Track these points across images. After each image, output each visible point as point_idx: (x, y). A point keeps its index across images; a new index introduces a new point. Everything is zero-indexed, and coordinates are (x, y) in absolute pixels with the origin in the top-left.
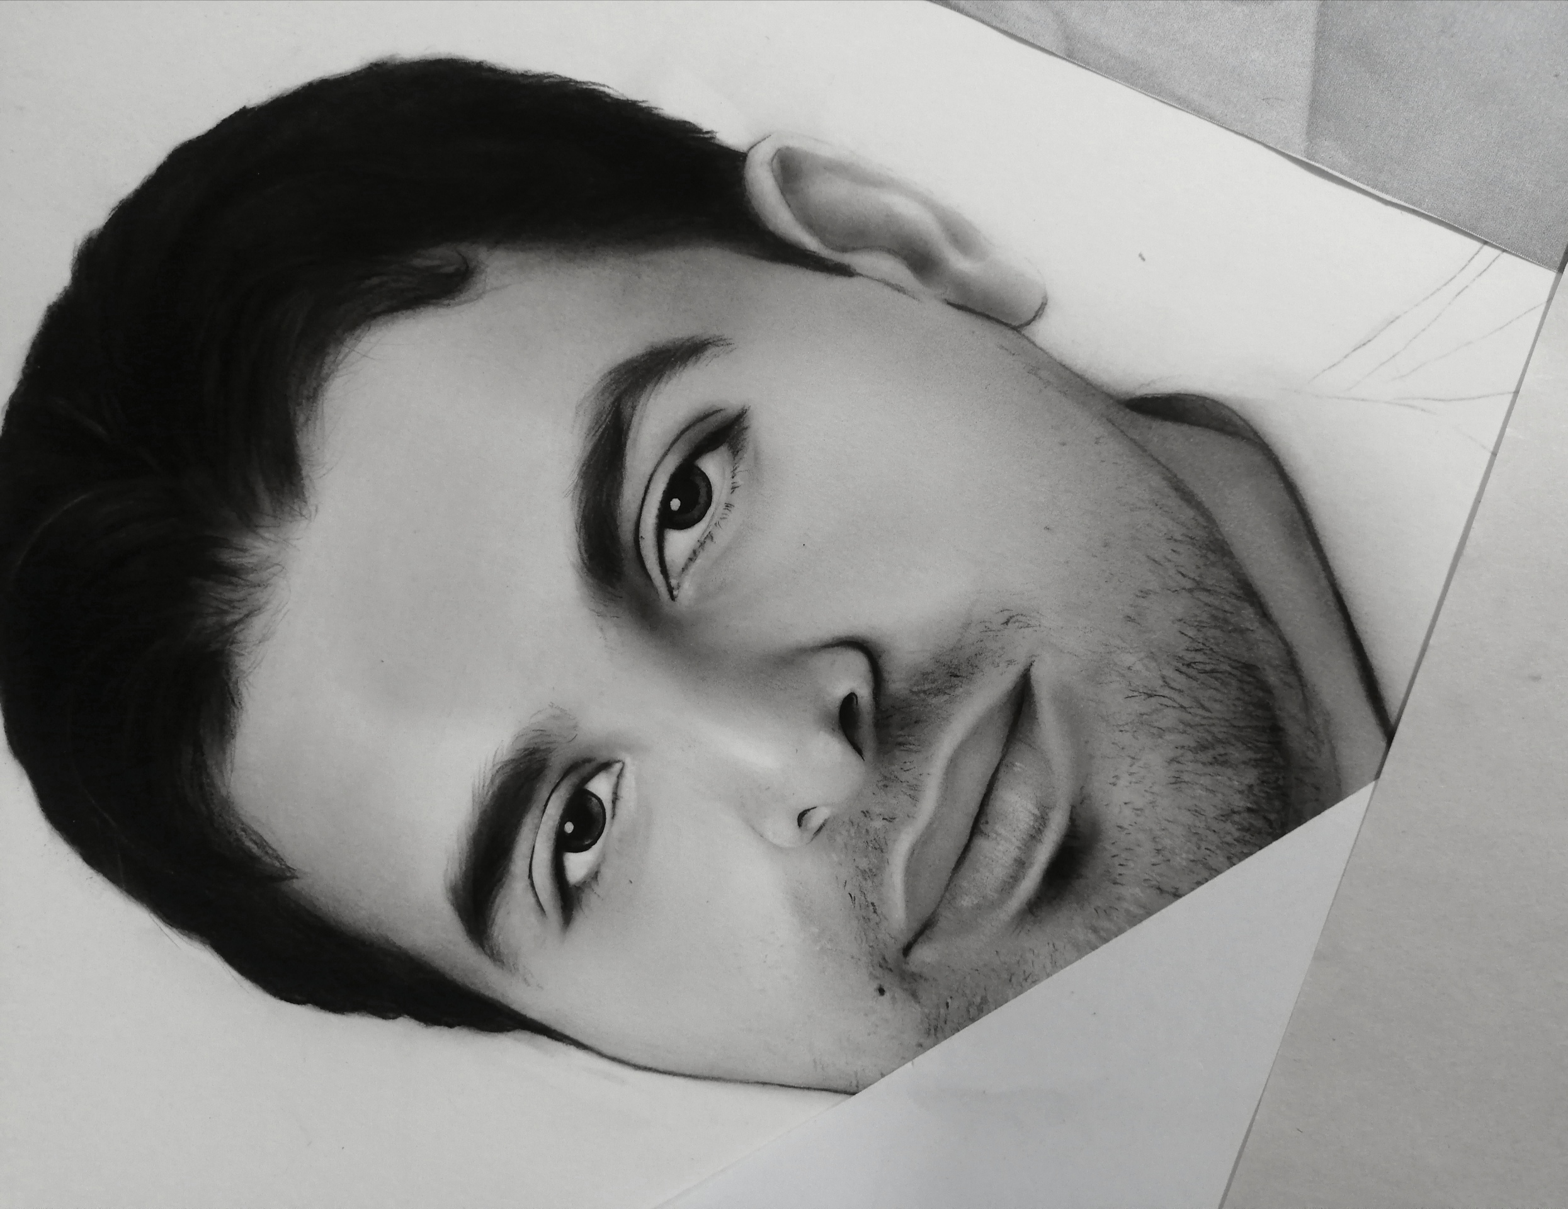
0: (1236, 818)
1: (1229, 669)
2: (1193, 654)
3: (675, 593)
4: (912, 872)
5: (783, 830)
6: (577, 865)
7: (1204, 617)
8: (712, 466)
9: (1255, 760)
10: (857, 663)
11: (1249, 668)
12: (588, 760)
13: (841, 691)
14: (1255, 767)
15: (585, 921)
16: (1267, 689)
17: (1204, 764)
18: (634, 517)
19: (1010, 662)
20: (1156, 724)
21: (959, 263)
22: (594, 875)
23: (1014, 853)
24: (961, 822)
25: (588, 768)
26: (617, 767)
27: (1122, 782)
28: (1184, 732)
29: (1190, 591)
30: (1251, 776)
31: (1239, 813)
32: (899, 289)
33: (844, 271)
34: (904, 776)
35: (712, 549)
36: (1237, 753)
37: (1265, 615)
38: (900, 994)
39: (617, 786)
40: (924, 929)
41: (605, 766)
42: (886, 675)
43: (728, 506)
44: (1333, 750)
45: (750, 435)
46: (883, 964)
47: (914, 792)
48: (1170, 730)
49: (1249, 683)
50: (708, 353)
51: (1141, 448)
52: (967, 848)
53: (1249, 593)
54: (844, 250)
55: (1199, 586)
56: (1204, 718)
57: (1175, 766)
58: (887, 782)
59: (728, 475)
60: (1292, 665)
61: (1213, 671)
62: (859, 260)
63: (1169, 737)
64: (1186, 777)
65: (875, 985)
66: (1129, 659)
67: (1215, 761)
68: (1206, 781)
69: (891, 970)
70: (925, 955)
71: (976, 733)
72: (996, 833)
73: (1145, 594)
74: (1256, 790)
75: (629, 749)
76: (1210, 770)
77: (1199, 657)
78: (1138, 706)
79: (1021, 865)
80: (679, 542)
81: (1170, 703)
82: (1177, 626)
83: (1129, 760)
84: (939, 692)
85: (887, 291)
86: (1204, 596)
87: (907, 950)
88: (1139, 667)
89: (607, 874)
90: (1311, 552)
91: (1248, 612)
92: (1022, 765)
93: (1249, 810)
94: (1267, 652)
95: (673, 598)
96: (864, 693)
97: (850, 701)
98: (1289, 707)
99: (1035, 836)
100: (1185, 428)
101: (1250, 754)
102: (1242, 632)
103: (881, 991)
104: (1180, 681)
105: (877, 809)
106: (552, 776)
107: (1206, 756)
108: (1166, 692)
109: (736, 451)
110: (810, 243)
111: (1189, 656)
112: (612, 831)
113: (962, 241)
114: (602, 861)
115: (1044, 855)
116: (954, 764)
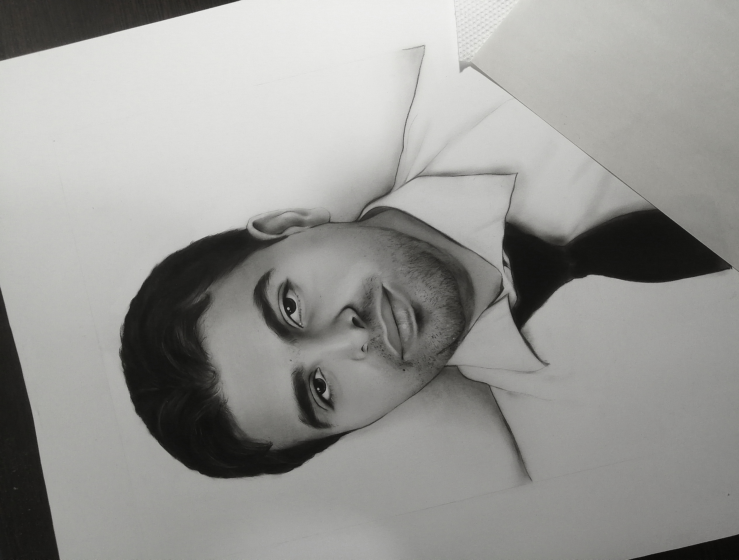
0: (443, 283)
1: (420, 256)
4: (391, 343)
5: (361, 355)
6: (326, 395)
7: (407, 250)
8: (290, 296)
9: (438, 269)
10: (349, 311)
11: (423, 253)
12: (312, 373)
13: (350, 319)
14: (439, 270)
15: (337, 406)
16: (430, 254)
18: (282, 318)
19: (378, 287)
20: (415, 277)
21: (307, 218)
22: (331, 395)
23: (407, 323)
24: (394, 326)
26: (318, 369)
27: (417, 293)
28: (421, 274)
29: (401, 247)
30: (440, 272)
31: (443, 281)
32: (299, 232)
33: (285, 237)
34: (376, 325)
35: (303, 312)
36: (434, 270)
37: (418, 240)
38: (408, 368)
39: (322, 373)
40: (402, 352)
41: (316, 371)
42: (357, 309)
43: (299, 301)
45: (292, 283)
46: (400, 365)
47: (380, 327)
48: (418, 276)
49: (426, 255)
50: (271, 273)
51: (370, 227)
52: (398, 329)
53: (413, 239)
54: (281, 233)
55: (402, 245)
56: (422, 269)
57: (424, 282)
58: (373, 329)
59: (294, 295)
60: (431, 246)
61: (417, 259)
62: (286, 233)
63: (419, 278)
64: (428, 283)
65: (402, 370)
66: (400, 269)
67: (431, 275)
68: (432, 280)
69: (403, 365)
70: (407, 357)
71: (383, 306)
72: (401, 322)
73: (393, 254)
74: (443, 274)
75: (318, 364)
76: (431, 277)
77: (412, 258)
78: (408, 276)
79: (411, 324)
80: (295, 316)
81: (414, 271)
82: (404, 255)
83: (415, 288)
84: (369, 304)
85: (297, 234)
86: (405, 246)
87: (402, 358)
88: (403, 268)
89: (333, 393)
90: (418, 222)
91: (415, 242)
92: (396, 305)
93: (445, 279)
94: (424, 247)
95: (303, 327)
96: (355, 316)
97: (354, 319)
98: (437, 254)
99: (409, 317)
100: (375, 217)
102: (417, 247)
103: (404, 370)
104: (412, 265)
105: (375, 336)
106: (307, 382)
107: (429, 276)
108: (412, 269)
109: (292, 289)
110: (274, 237)
111: (410, 260)
112: (328, 383)
113: (304, 214)
114: (330, 390)
115: (413, 319)
116: (383, 315)
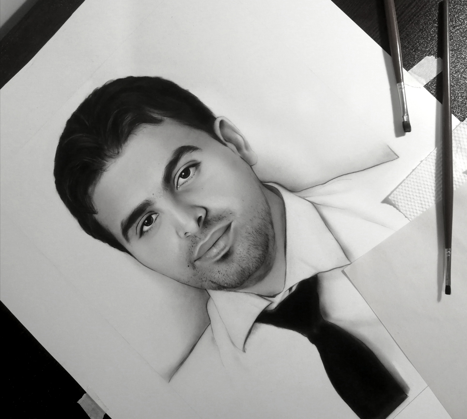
0: (256, 258)
1: (264, 234)
2: (258, 229)
3: (178, 189)
4: (200, 249)
5: (182, 234)
6: (146, 228)
7: (263, 224)
8: (192, 170)
10: (204, 211)
11: (267, 235)
13: (200, 215)
14: (262, 251)
15: (143, 238)
16: (269, 240)
17: (254, 248)
18: (175, 174)
19: (229, 220)
20: (249, 239)
21: (245, 151)
22: (147, 231)
23: (218, 251)
24: (212, 243)
25: (153, 213)
26: (158, 214)
27: (240, 246)
28: (253, 241)
29: (262, 219)
31: (257, 258)
32: (233, 151)
33: (225, 145)
34: (205, 232)
35: (187, 184)
36: (260, 248)
37: (273, 227)
38: (191, 267)
39: (157, 217)
40: (199, 259)
41: (156, 213)
42: (208, 215)
43: (192, 177)
44: (276, 253)
45: (200, 167)
46: (190, 262)
47: (206, 236)
48: (251, 240)
49: (266, 237)
50: (198, 150)
51: (263, 193)
52: (211, 248)
53: (272, 223)
54: (226, 141)
55: (264, 219)
56: (257, 240)
57: (249, 246)
58: (202, 233)
59: (194, 172)
60: (274, 237)
61: (261, 233)
62: (229, 144)
63: (250, 241)
64: (250, 249)
65: (188, 265)
66: (248, 227)
67: (256, 248)
68: (253, 251)
69: (191, 263)
70: (198, 263)
71: (219, 230)
72: (216, 247)
73: (255, 217)
74: (261, 255)
75: (161, 212)
76: (255, 249)
77: (260, 230)
78: (246, 234)
79: (219, 253)
80: (181, 180)
81: (252, 236)
82: (258, 224)
83: (242, 243)
84: (216, 221)
85: (231, 151)
86: (264, 221)
87: (195, 261)
88: (249, 228)
89: (149, 232)
91: (270, 226)
92: (225, 238)
93: (259, 258)
94: (271, 233)
96: (203, 217)
97: (201, 217)
98: (271, 244)
99: (222, 250)
100: (271, 192)
101: (262, 249)
102: (268, 229)
103: (188, 266)
104: (255, 233)
105: (198, 236)
106: (146, 212)
108: (252, 234)
109: (196, 169)
110: (222, 138)
111: (258, 230)
112: (153, 225)
113: (247, 147)
114: (150, 229)
115: (223, 253)
116: (214, 233)
